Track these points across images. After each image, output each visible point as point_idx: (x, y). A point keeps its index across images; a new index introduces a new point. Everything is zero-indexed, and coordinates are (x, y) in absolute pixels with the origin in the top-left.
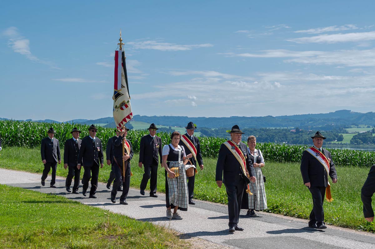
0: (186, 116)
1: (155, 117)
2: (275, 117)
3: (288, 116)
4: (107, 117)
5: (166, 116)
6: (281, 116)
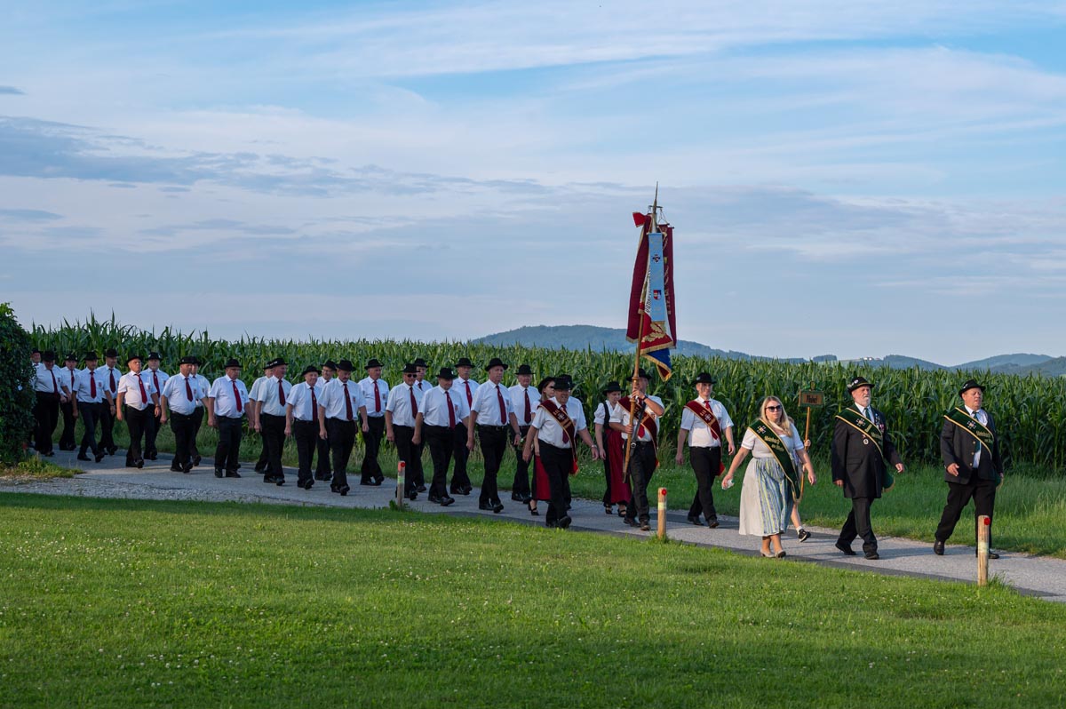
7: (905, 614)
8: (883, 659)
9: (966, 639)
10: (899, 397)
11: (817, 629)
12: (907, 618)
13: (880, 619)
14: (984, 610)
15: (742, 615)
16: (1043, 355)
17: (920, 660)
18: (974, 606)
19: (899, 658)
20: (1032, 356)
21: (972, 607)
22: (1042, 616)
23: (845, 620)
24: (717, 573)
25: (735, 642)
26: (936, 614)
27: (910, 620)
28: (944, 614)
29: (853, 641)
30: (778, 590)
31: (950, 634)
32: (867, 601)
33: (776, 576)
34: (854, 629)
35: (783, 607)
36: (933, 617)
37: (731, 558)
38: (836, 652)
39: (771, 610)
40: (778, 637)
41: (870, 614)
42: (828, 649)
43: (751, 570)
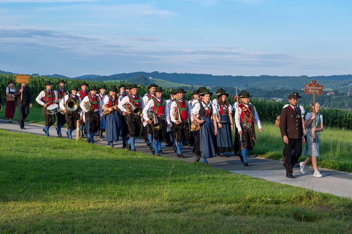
0: (210, 74)
1: (176, 74)
2: (310, 77)
3: (325, 76)
4: (122, 73)
5: (188, 73)
6: (317, 76)
7: (55, 148)
8: (47, 161)
9: (72, 155)
10: (56, 86)
11: (29, 152)
13: (47, 149)
14: (78, 147)
15: (6, 148)
16: (98, 76)
17: (58, 161)
18: (75, 146)
19: (52, 161)
20: (95, 75)
22: (94, 149)
23: (37, 150)
25: (4, 156)
27: (56, 150)
28: (66, 148)
29: (39, 156)
30: (18, 141)
31: (68, 154)
32: (44, 144)
33: (18, 137)
34: (39, 152)
35: (19, 146)
36: (63, 149)
37: (4, 132)
38: (34, 159)
39: (15, 147)
40: (17, 154)
41: (44, 148)
42: (31, 158)
43: (10, 135)
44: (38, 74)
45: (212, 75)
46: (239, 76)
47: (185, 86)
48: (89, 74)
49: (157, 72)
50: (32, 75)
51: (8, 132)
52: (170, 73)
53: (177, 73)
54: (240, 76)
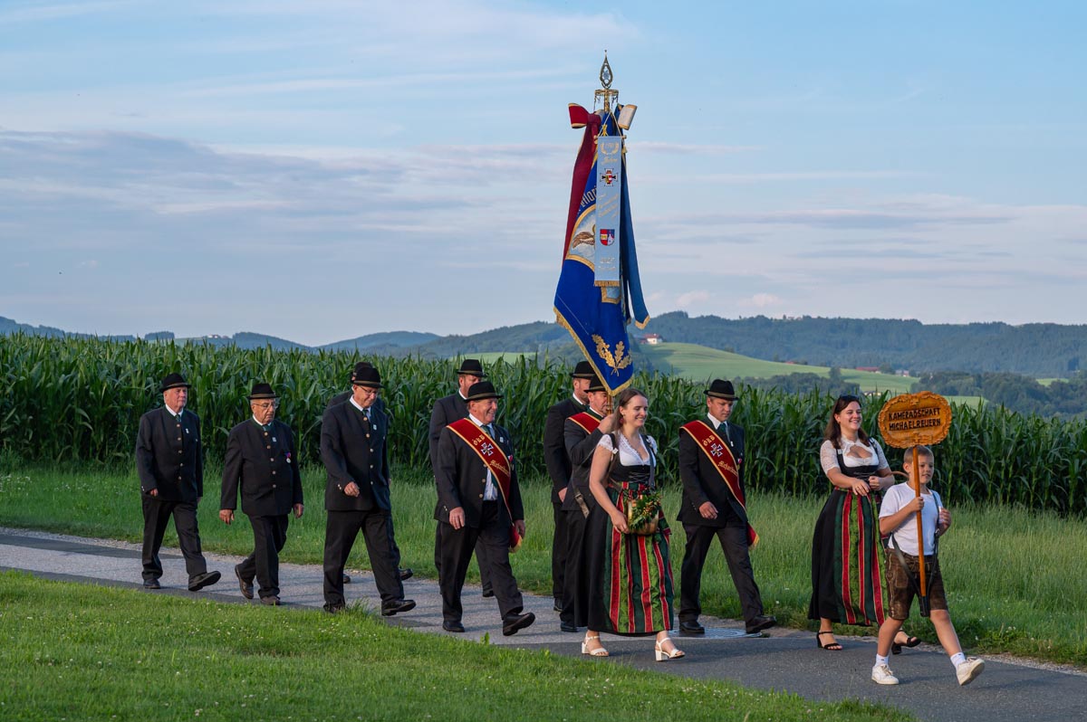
0: (909, 318)
7: (244, 650)
8: (212, 705)
9: (317, 679)
10: (246, 383)
11: (133, 670)
12: (246, 655)
13: (213, 656)
14: (341, 644)
15: (39, 653)
16: (428, 335)
17: (259, 705)
18: (328, 640)
19: (233, 703)
20: (415, 334)
21: (326, 640)
22: (412, 652)
23: (169, 658)
24: (12, 602)
25: (28, 687)
26: (281, 649)
27: (250, 657)
28: (292, 649)
29: (177, 684)
30: (88, 622)
31: (299, 674)
32: (198, 634)
33: (86, 604)
34: (178, 669)
35: (92, 643)
36: (278, 653)
37: (29, 583)
38: (156, 697)
39: (76, 647)
40: (83, 679)
41: (200, 650)
42: (145, 693)
43: (56, 597)
44: (172, 335)
45: (919, 323)
46: (1038, 325)
47: (803, 374)
48: (388, 332)
49: (681, 315)
50: (146, 336)
51: (47, 585)
52: (737, 318)
53: (766, 319)
54: (1043, 322)
